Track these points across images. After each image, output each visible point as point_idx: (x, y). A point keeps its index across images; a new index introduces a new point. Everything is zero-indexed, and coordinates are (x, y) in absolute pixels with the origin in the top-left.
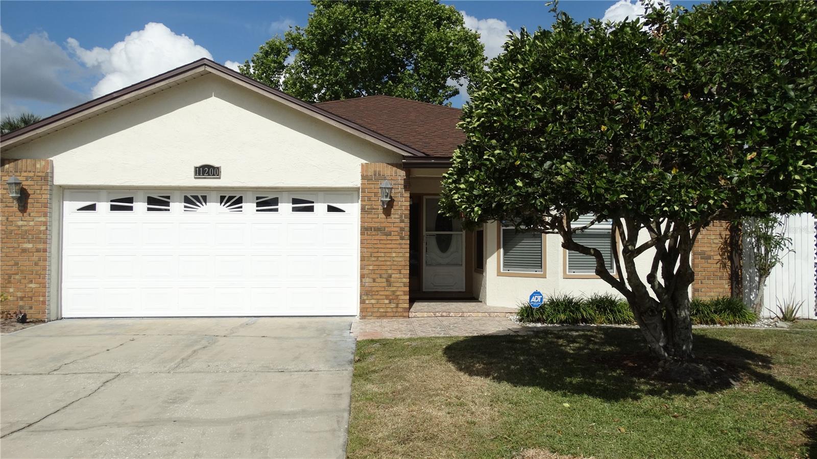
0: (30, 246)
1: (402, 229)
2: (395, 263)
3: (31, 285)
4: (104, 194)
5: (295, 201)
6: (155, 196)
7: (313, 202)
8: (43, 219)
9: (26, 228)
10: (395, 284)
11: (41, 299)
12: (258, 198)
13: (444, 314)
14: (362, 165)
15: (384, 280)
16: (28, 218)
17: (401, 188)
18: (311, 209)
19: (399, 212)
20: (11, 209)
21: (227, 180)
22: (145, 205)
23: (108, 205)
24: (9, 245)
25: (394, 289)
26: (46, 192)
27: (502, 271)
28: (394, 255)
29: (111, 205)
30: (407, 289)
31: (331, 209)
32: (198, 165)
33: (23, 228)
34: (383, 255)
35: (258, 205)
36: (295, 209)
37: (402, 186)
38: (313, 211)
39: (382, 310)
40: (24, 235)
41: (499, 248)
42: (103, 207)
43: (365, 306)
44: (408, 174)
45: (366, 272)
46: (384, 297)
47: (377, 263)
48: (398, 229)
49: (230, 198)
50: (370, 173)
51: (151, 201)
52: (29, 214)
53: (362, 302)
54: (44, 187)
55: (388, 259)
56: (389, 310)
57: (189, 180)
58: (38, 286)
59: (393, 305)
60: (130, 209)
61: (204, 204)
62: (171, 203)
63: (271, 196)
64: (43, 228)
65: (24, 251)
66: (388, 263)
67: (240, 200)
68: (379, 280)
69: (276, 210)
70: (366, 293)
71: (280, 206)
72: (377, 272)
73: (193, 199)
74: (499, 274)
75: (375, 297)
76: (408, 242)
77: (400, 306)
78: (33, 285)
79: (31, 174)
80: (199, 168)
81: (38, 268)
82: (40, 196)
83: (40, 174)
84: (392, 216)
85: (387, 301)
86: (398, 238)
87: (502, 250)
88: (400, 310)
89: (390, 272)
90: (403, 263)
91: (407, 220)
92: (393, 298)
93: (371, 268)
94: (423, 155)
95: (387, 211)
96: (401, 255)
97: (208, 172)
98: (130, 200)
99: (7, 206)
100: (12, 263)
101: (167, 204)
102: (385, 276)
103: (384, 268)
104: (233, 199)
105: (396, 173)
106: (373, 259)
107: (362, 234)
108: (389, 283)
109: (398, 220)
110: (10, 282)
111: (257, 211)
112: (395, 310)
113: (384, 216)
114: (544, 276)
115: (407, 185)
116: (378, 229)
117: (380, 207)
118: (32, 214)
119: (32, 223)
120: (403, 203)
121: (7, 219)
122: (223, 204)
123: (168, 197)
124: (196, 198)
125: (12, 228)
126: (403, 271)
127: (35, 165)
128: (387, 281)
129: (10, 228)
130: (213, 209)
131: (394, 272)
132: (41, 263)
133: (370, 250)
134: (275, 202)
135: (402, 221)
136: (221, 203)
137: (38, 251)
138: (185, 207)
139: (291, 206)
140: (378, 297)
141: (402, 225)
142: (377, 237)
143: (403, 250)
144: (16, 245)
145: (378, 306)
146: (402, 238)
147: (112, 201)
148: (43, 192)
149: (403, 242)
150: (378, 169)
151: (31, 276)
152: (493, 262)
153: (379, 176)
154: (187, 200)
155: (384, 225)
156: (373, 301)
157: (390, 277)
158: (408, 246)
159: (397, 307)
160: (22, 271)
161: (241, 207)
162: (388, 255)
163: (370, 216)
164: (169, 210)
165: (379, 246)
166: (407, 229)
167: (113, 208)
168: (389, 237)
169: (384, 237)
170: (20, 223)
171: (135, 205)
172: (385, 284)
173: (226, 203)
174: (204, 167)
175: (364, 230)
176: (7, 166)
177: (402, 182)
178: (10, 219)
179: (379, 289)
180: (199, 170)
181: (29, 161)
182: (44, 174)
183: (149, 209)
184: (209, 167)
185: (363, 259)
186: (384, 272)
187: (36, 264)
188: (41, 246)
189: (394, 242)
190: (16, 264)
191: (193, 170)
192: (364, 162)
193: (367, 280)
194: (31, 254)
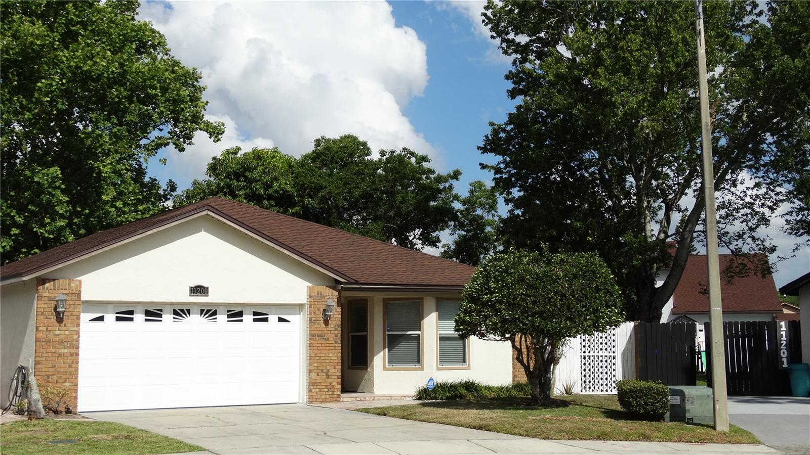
0: (65, 351)
1: (336, 336)
2: (332, 361)
3: (65, 384)
4: (110, 307)
5: (255, 314)
6: (151, 309)
7: (268, 315)
8: (76, 329)
9: (62, 336)
10: (331, 377)
11: (74, 395)
12: (228, 311)
13: (362, 399)
14: (307, 287)
15: (324, 374)
16: (64, 328)
17: (335, 304)
18: (266, 320)
19: (334, 323)
20: (50, 321)
21: (212, 298)
22: (143, 317)
23: (114, 316)
24: (48, 351)
25: (331, 380)
26: (79, 306)
27: (387, 366)
28: (331, 355)
29: (116, 317)
30: (339, 380)
31: (281, 320)
32: (193, 285)
33: (60, 336)
34: (323, 355)
35: (229, 316)
36: (255, 320)
37: (336, 304)
38: (268, 321)
39: (323, 397)
40: (61, 342)
41: (384, 348)
42: (110, 318)
43: (311, 394)
44: (340, 295)
45: (312, 368)
46: (324, 387)
47: (320, 361)
48: (333, 336)
49: (208, 311)
50: (315, 293)
51: (148, 313)
52: (65, 325)
53: (310, 391)
54: (76, 303)
55: (326, 358)
56: (328, 396)
57: (185, 297)
58: (71, 384)
59: (331, 393)
60: (131, 319)
61: (188, 315)
62: (163, 315)
63: (238, 310)
64: (75, 336)
65: (60, 355)
66: (327, 361)
67: (215, 313)
68: (321, 374)
69: (241, 321)
70: (312, 384)
71: (245, 317)
72: (320, 368)
73: (180, 312)
74: (385, 369)
75: (318, 387)
76: (340, 345)
77: (335, 393)
78: (67, 384)
79: (67, 292)
80: (194, 288)
81: (71, 369)
82: (73, 310)
83: (74, 292)
84: (329, 326)
85: (326, 390)
86: (334, 342)
87: (387, 349)
88: (335, 396)
89: (328, 367)
90: (337, 361)
91: (339, 329)
92: (330, 387)
93: (316, 365)
94: (354, 281)
95: (326, 322)
96: (335, 355)
97: (200, 291)
98: (131, 312)
99: (47, 318)
100: (50, 365)
101: (160, 316)
102: (325, 371)
103: (324, 365)
104: (210, 312)
105: (332, 293)
106: (317, 358)
107: (310, 339)
108: (328, 377)
109: (333, 329)
110: (48, 382)
111: (228, 321)
112: (331, 396)
113: (324, 326)
114: (422, 369)
115: (340, 303)
116: (320, 336)
117: (322, 319)
118: (67, 325)
119: (67, 332)
120: (336, 315)
121: (47, 329)
122: (203, 315)
123: (161, 310)
124: (182, 311)
125: (51, 336)
126: (337, 367)
127: (69, 284)
128: (327, 375)
129: (49, 336)
130: (195, 320)
131: (331, 367)
132: (74, 365)
133: (315, 352)
134: (240, 314)
135: (336, 330)
136: (201, 315)
137: (72, 355)
138: (174, 318)
139: (252, 317)
140: (321, 387)
141: (336, 332)
142: (319, 342)
143: (336, 351)
144: (54, 351)
145: (320, 393)
146: (336, 342)
147: (116, 313)
148: (76, 306)
149: (336, 345)
150: (320, 291)
151: (65, 377)
152: (379, 360)
153: (320, 296)
154: (175, 313)
155: (323, 332)
156: (317, 390)
157: (328, 371)
158: (340, 348)
159: (333, 394)
160: (59, 373)
161: (216, 318)
162: (327, 355)
163: (315, 326)
164: (161, 321)
165: (321, 348)
166: (339, 335)
167: (118, 319)
168: (327, 342)
169: (324, 342)
170: (58, 332)
171: (135, 316)
172: (325, 377)
173: (205, 315)
174: (197, 287)
175: (311, 336)
176: (47, 285)
177: (336, 300)
178: (50, 329)
179: (321, 381)
180: (194, 290)
181: (65, 281)
182: (77, 292)
183: (146, 320)
184: (201, 287)
185: (310, 358)
186: (324, 368)
187: (70, 366)
188: (74, 351)
189: (331, 345)
190: (54, 366)
191: (188, 290)
192: (311, 285)
193: (313, 374)
194: (66, 358)
